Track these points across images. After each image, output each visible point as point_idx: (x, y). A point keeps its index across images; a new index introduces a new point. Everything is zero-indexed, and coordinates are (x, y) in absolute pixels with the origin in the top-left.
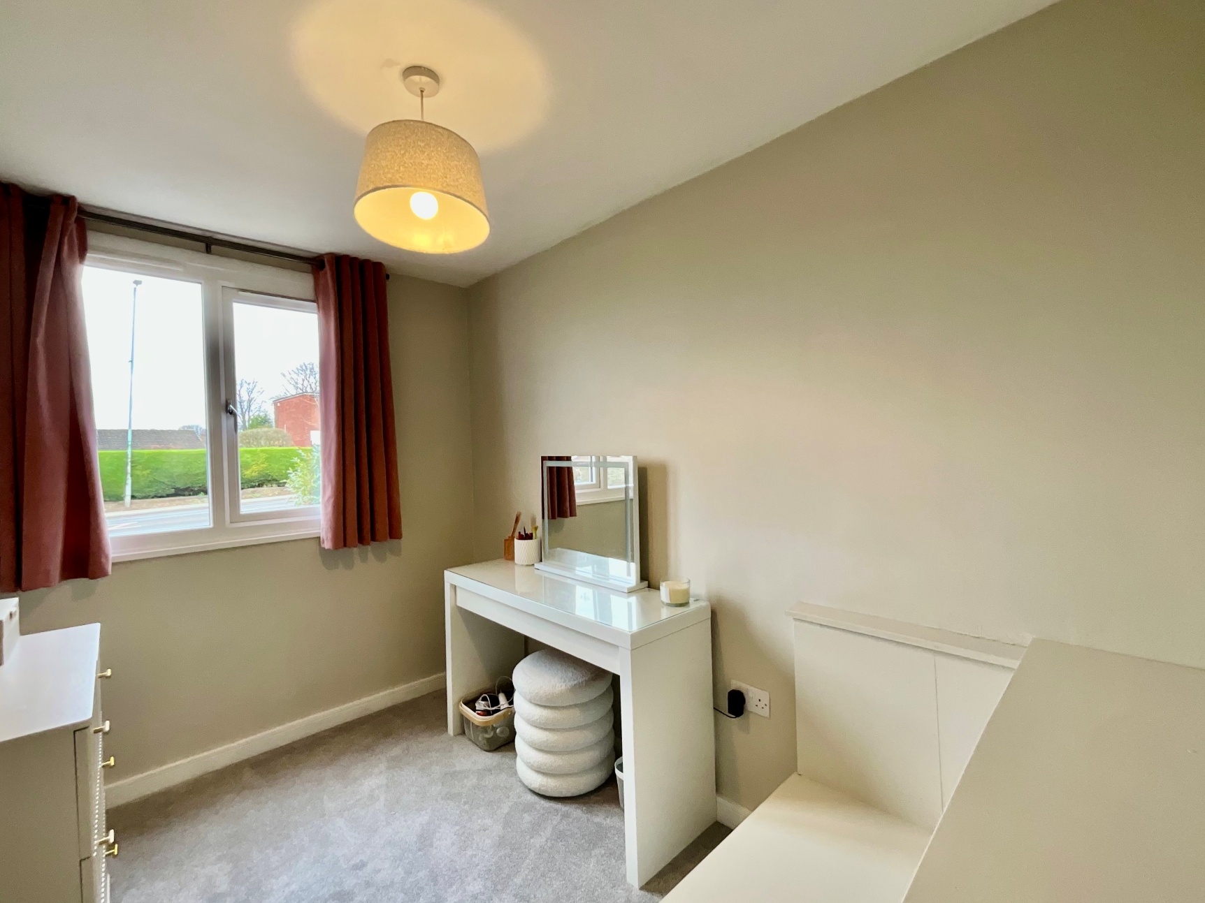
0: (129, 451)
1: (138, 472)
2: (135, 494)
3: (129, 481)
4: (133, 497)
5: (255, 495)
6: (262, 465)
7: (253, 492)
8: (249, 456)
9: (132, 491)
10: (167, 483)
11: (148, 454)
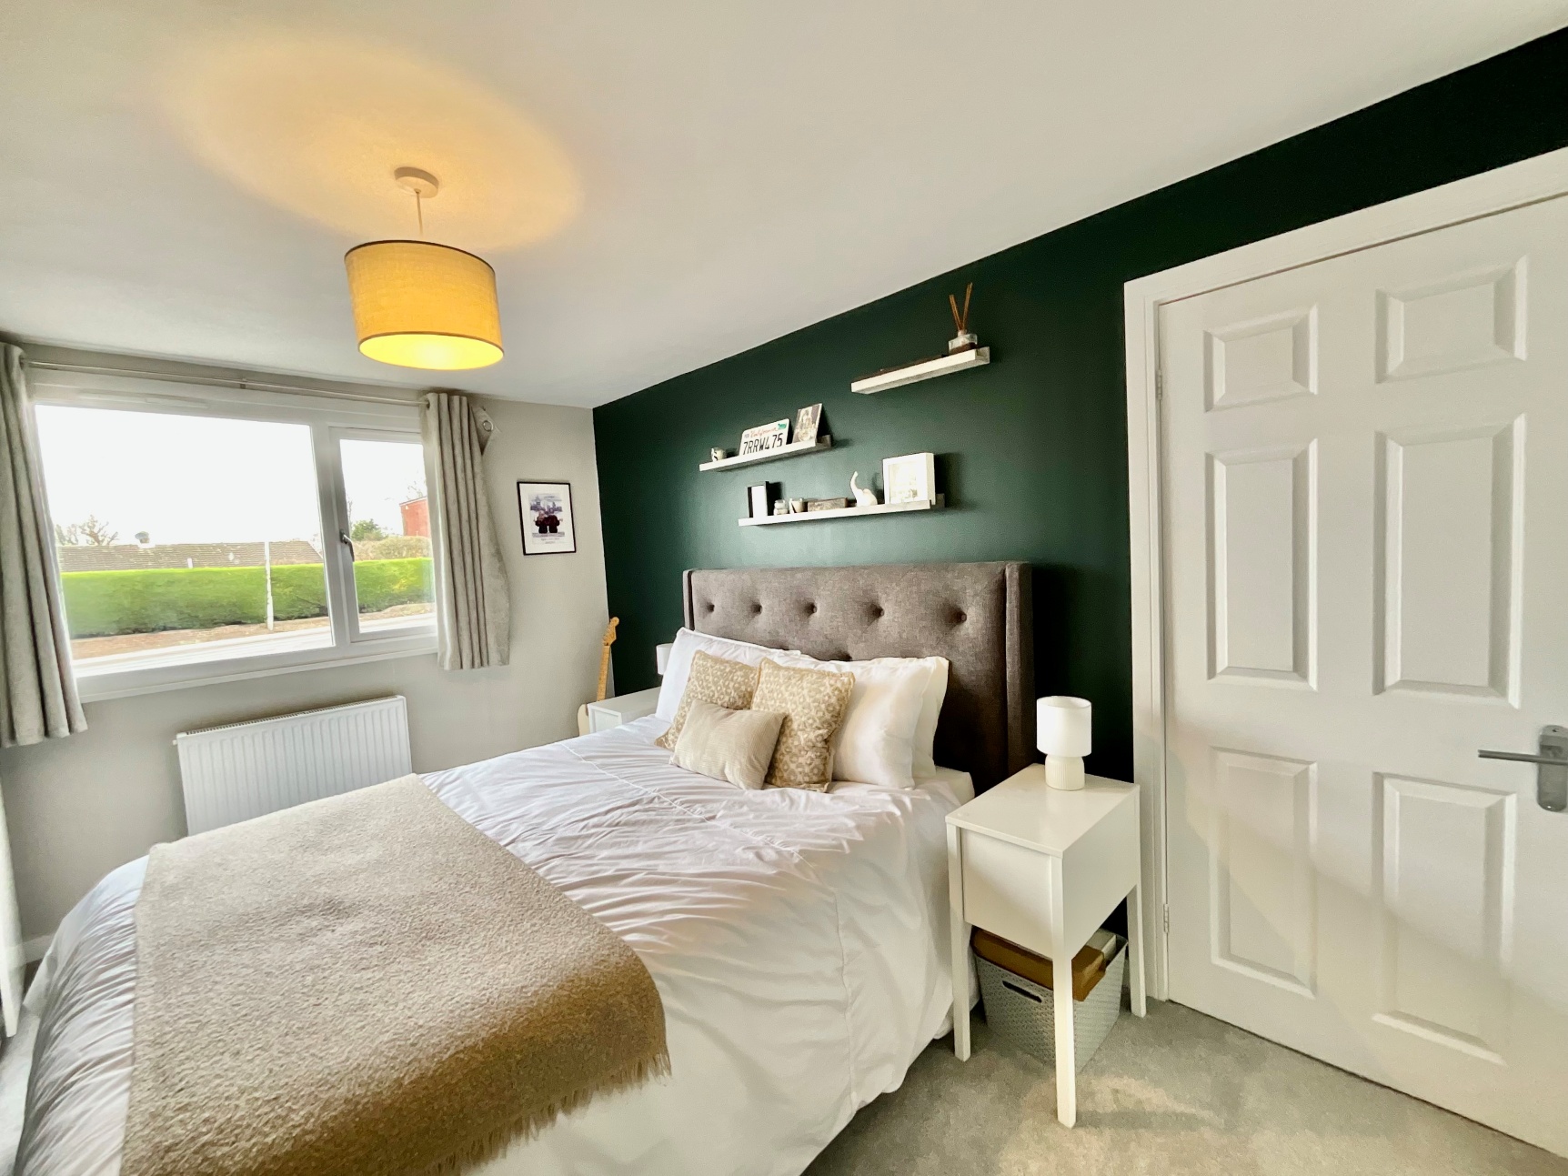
0: (268, 568)
1: (277, 590)
2: (279, 615)
3: (270, 601)
4: (276, 619)
5: (405, 612)
6: (411, 579)
7: (402, 610)
8: (396, 569)
9: (275, 611)
10: (312, 601)
11: (288, 570)
